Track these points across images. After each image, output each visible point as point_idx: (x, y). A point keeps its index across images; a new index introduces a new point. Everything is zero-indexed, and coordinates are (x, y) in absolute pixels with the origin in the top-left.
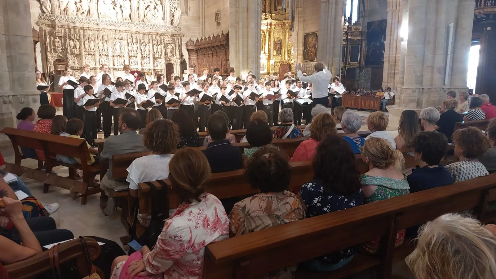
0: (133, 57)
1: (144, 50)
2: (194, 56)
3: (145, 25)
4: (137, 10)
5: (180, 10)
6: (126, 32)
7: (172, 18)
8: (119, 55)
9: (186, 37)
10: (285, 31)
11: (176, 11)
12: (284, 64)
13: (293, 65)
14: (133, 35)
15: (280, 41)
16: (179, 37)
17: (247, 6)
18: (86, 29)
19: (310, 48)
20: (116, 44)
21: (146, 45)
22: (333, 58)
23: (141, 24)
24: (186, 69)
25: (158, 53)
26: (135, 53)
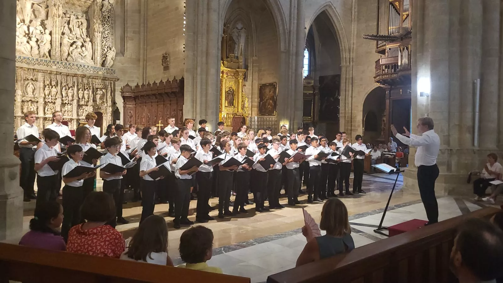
0: (50, 103)
1: (66, 95)
2: (130, 105)
3: (69, 64)
4: (60, 46)
5: (115, 50)
6: (44, 72)
7: (105, 58)
8: (31, 100)
9: (121, 81)
10: (238, 80)
11: (109, 51)
12: (237, 116)
13: (248, 118)
14: (52, 76)
15: (233, 91)
16: (112, 81)
17: (207, 50)
19: (267, 100)
20: (28, 86)
21: (69, 88)
22: (294, 112)
23: (64, 64)
24: (119, 120)
25: (83, 99)
26: (54, 98)
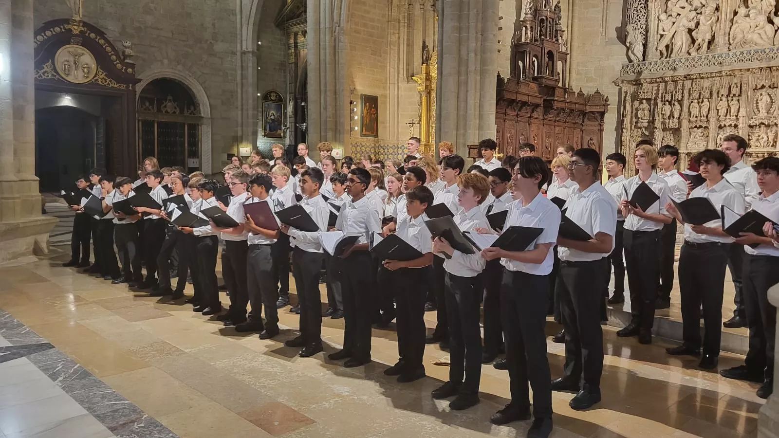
18: (695, 77)
